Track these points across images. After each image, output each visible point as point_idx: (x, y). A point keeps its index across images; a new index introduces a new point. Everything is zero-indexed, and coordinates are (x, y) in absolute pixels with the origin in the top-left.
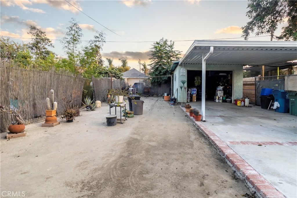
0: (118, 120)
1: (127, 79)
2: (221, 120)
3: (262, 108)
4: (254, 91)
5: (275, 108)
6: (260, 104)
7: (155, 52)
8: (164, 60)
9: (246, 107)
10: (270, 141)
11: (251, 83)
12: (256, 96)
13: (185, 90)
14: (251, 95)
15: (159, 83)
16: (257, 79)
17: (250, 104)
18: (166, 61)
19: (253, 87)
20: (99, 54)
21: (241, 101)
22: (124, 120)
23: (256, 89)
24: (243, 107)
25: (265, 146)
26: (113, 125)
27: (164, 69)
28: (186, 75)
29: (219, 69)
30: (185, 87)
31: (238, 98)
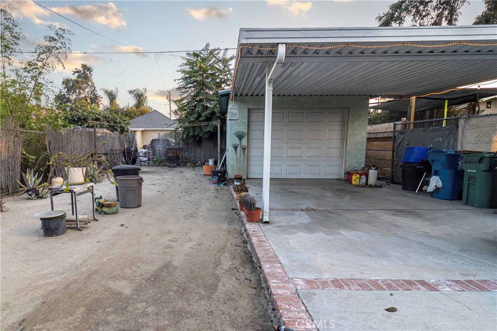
0: (67, 223)
1: (142, 131)
2: (305, 218)
3: (404, 189)
4: (391, 152)
5: (432, 191)
6: (401, 180)
7: (188, 73)
8: (207, 91)
9: (371, 186)
10: (407, 278)
11: (386, 135)
12: (393, 163)
13: (244, 152)
14: (383, 162)
15: (198, 138)
16: (399, 128)
17: (379, 181)
18: (211, 93)
19: (389, 144)
20: (90, 83)
21: (361, 175)
22: (84, 223)
23: (394, 149)
24: (363, 186)
25: (392, 295)
26: (57, 235)
27: (207, 107)
28: (246, 121)
29: (316, 107)
30: (243, 147)
31: (355, 169)
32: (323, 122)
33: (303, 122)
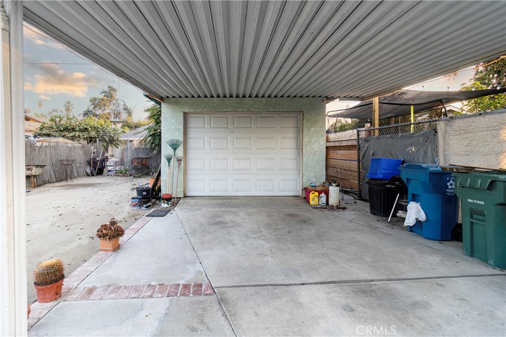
3: (372, 213)
4: (356, 163)
5: (411, 224)
9: (332, 208)
12: (359, 175)
13: (180, 164)
14: (349, 173)
16: (363, 135)
19: (354, 153)
21: (320, 193)
23: (361, 157)
24: (323, 208)
28: (181, 127)
29: (265, 111)
30: (179, 158)
31: (313, 185)
32: (275, 128)
33: (251, 128)
